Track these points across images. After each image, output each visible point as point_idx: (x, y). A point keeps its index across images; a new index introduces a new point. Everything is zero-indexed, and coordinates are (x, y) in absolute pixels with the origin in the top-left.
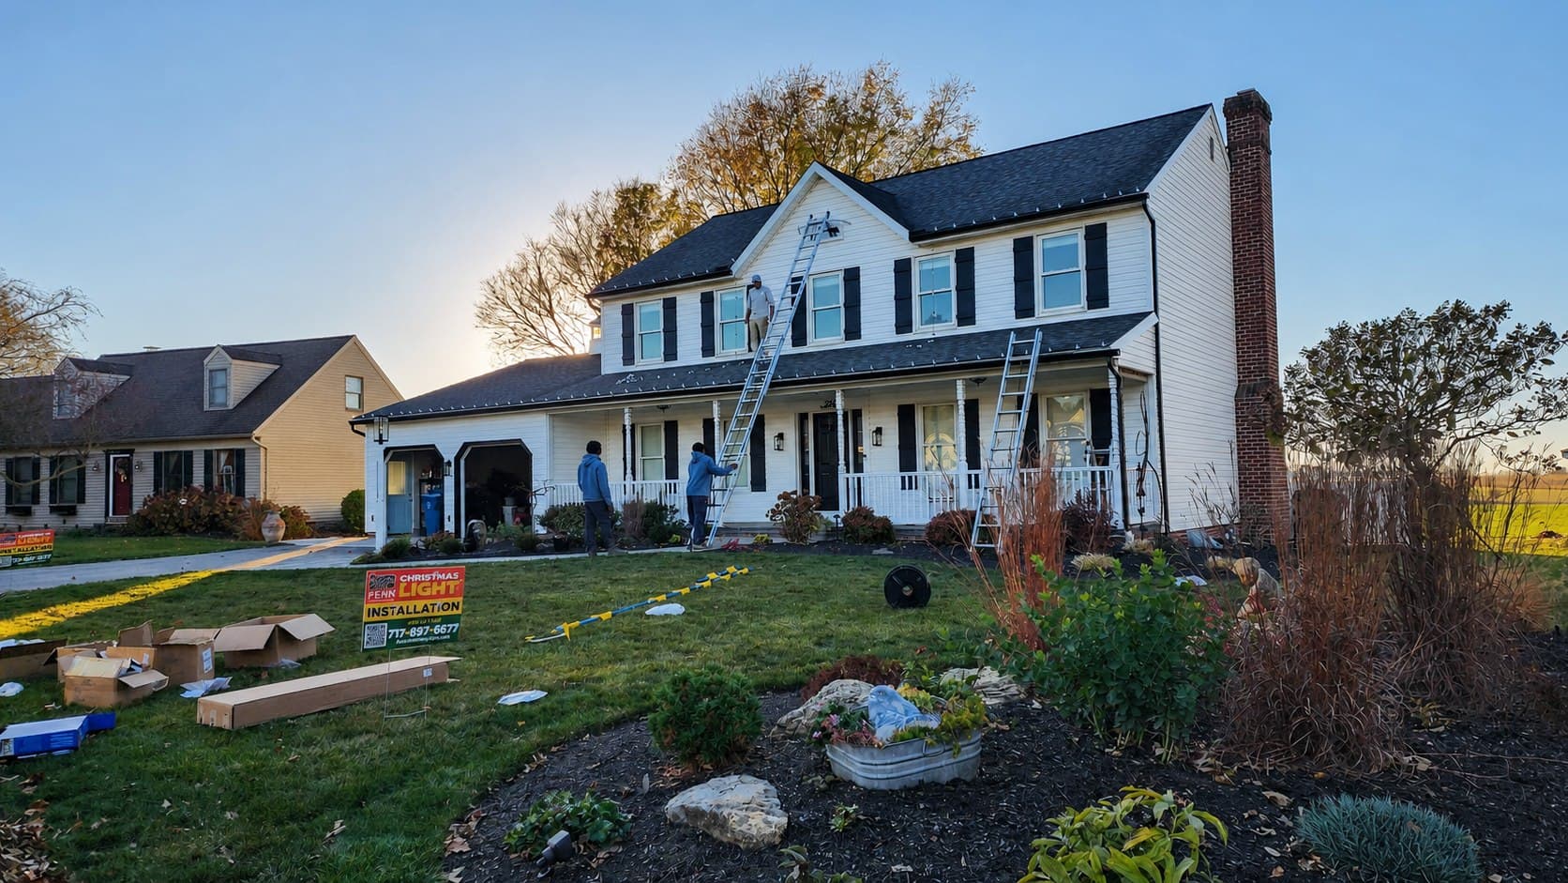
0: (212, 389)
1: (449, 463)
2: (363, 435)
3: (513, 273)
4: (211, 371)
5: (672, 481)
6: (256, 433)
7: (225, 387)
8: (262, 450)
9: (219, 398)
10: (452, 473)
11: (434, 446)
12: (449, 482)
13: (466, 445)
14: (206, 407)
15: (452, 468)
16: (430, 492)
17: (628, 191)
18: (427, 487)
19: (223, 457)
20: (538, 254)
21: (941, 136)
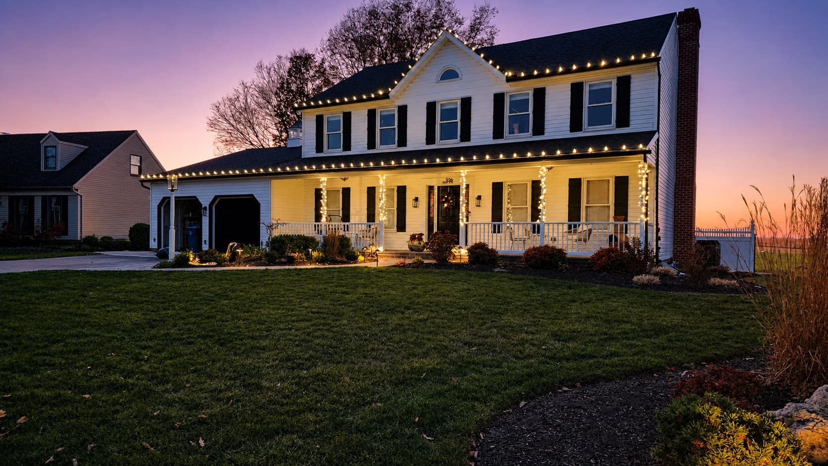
0: (46, 158)
1: (205, 208)
2: (149, 189)
3: (230, 100)
4: (46, 147)
5: (346, 224)
6: (76, 186)
7: (55, 157)
8: (79, 197)
9: (51, 163)
10: (208, 215)
11: (195, 197)
12: (205, 221)
13: (216, 197)
14: (42, 169)
15: (208, 212)
16: (190, 225)
17: (296, 57)
18: (188, 222)
19: (54, 201)
20: (246, 89)
21: (479, 37)
